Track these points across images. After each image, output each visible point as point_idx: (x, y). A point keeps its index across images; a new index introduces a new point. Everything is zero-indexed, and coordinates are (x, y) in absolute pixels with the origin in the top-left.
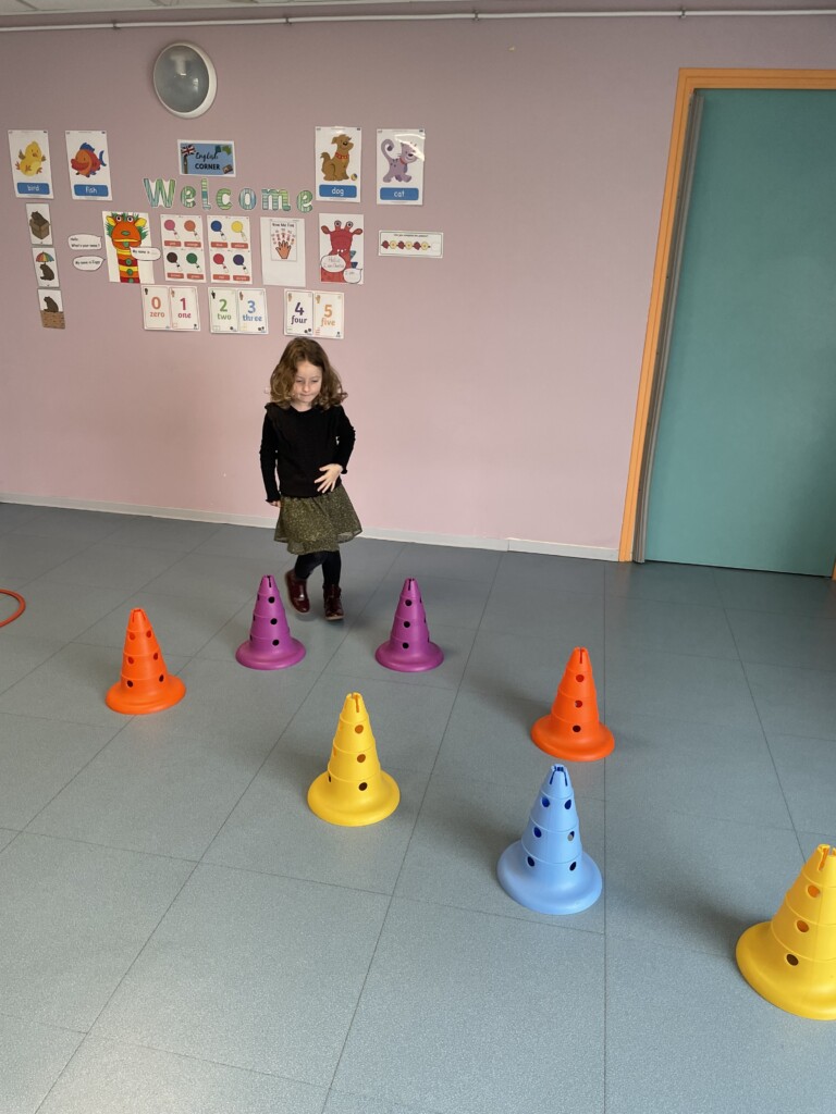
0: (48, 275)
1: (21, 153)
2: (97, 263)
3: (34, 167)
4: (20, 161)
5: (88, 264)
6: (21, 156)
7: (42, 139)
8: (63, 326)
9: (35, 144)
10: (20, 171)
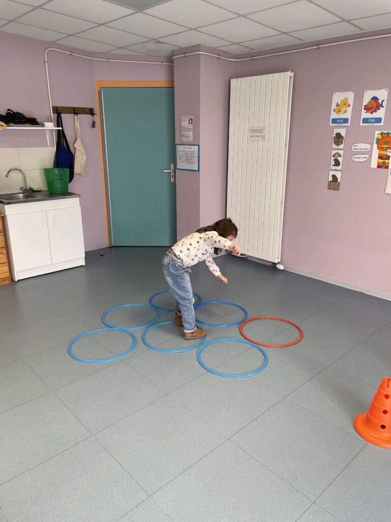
0: (337, 163)
1: (337, 104)
2: (365, 158)
3: (343, 110)
4: (336, 107)
5: (361, 159)
6: (338, 105)
7: (350, 96)
8: (338, 189)
9: (346, 99)
10: (335, 113)
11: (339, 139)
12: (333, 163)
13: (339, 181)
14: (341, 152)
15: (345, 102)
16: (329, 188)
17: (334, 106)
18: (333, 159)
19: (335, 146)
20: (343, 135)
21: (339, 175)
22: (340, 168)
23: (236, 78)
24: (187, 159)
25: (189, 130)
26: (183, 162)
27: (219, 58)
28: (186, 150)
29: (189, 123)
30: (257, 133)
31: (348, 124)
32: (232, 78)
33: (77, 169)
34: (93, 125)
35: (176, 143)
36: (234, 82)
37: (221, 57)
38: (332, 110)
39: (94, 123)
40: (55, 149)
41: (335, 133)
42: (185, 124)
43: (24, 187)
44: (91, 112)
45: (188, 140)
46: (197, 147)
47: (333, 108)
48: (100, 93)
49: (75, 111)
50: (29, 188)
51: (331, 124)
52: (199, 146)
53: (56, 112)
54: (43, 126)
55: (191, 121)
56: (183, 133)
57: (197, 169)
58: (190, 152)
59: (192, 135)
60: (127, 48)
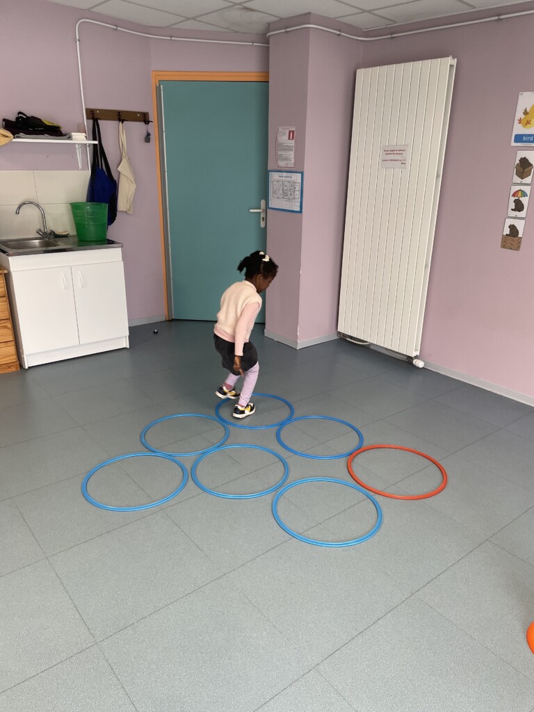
0: (519, 206)
4: (523, 116)
6: (526, 113)
8: (518, 248)
10: (520, 125)
11: (524, 167)
12: (512, 205)
13: (520, 235)
14: (527, 189)
16: (504, 246)
17: (519, 114)
18: (513, 199)
19: (517, 179)
20: (532, 161)
21: (520, 226)
22: (523, 214)
23: (365, 68)
24: (285, 194)
25: (288, 149)
26: (278, 198)
27: (339, 35)
28: (283, 179)
29: (289, 138)
30: (394, 155)
32: (360, 68)
33: (123, 203)
34: (148, 138)
35: (269, 169)
36: (361, 73)
37: (342, 34)
38: (516, 122)
39: (148, 134)
40: (88, 173)
41: (518, 159)
42: (283, 138)
43: (42, 229)
44: (144, 118)
45: (287, 163)
46: (300, 175)
47: (517, 117)
48: (158, 90)
49: (121, 116)
50: (49, 232)
51: (513, 144)
52: (302, 173)
53: (91, 117)
54: (70, 138)
55: (292, 135)
56: (279, 153)
57: (298, 209)
58: (289, 182)
59: (293, 156)
60: (198, 19)
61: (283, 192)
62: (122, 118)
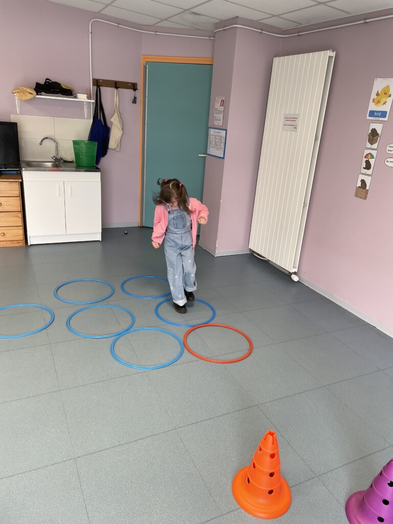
0: (368, 166)
1: (378, 92)
3: (382, 102)
4: (376, 97)
6: (378, 94)
7: (392, 84)
8: (365, 198)
9: (388, 87)
10: (373, 103)
11: (374, 136)
12: (364, 165)
13: (367, 188)
14: (374, 153)
15: (386, 92)
16: (356, 196)
17: (373, 96)
18: (365, 160)
19: (369, 145)
20: (379, 132)
21: (368, 181)
22: (369, 172)
23: (279, 57)
25: (219, 112)
26: (212, 147)
27: (261, 33)
28: (216, 134)
29: (221, 105)
30: (291, 122)
31: (386, 119)
32: (276, 57)
33: (112, 144)
34: (134, 101)
35: (209, 126)
36: (276, 61)
38: (371, 100)
39: (135, 98)
40: (91, 121)
41: (370, 129)
42: (218, 106)
43: (56, 156)
44: (134, 87)
45: (218, 123)
46: (224, 131)
47: (372, 98)
48: (145, 67)
49: (116, 85)
50: (59, 158)
51: (368, 118)
52: (226, 130)
53: (96, 84)
54: (76, 97)
55: (223, 103)
56: (215, 115)
57: (223, 157)
58: (219, 136)
59: (222, 118)
60: (169, 19)
61: (215, 144)
62: (117, 86)
